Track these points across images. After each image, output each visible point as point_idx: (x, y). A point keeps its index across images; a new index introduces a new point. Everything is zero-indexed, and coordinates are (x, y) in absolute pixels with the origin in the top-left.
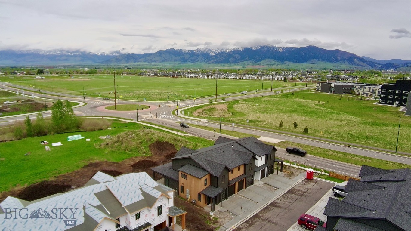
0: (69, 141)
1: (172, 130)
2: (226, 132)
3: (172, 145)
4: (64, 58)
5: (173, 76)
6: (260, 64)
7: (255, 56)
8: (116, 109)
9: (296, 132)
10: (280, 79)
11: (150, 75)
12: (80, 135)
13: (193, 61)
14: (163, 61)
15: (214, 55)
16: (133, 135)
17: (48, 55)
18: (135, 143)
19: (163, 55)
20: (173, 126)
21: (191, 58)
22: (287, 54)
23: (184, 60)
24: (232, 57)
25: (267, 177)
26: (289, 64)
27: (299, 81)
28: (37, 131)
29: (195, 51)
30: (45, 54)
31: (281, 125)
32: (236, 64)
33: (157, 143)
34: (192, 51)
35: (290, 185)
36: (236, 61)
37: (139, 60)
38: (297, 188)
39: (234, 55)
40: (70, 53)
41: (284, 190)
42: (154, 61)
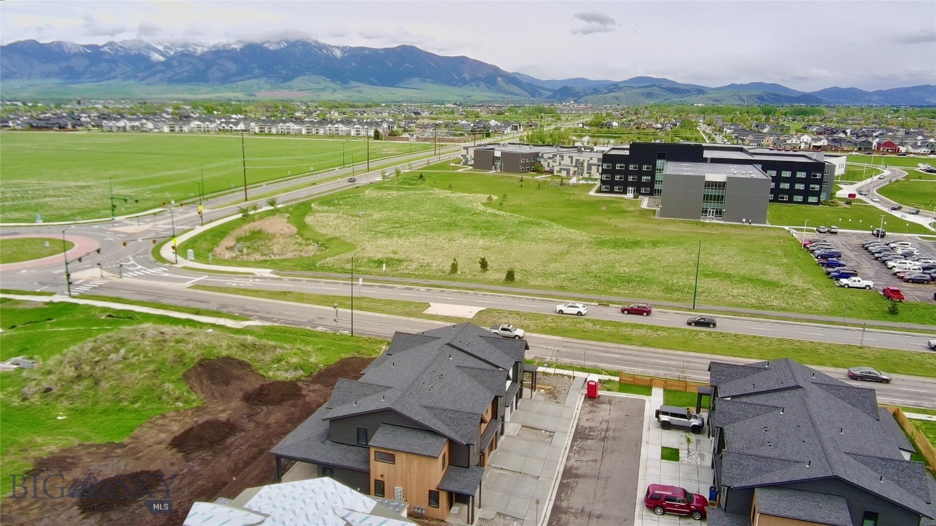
1: (198, 313)
3: (243, 365)
5: (62, 128)
6: (290, 88)
7: (275, 67)
10: (363, 133)
15: (162, 59)
16: (121, 351)
18: (137, 375)
20: (189, 300)
21: (92, 69)
22: (353, 64)
24: (215, 67)
26: (361, 89)
27: (407, 139)
29: (101, 47)
31: (454, 268)
32: (227, 85)
33: (201, 364)
34: (95, 48)
36: (226, 79)
39: (219, 61)
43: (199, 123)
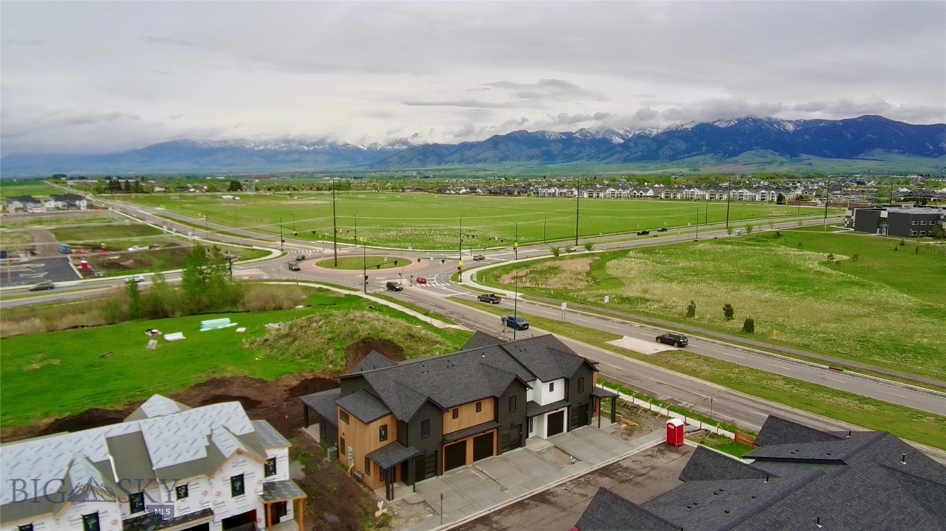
0: (202, 330)
1: (426, 314)
2: (547, 324)
3: (398, 349)
4: (295, 156)
5: (511, 194)
6: (734, 162)
7: (723, 144)
8: (336, 265)
9: (723, 330)
10: (768, 198)
11: (461, 192)
12: (227, 320)
13: (570, 158)
14: (502, 159)
15: (622, 141)
16: (321, 323)
17: (262, 150)
18: (318, 340)
19: (502, 147)
21: (565, 152)
22: (806, 137)
23: (549, 157)
24: (666, 146)
25: (568, 431)
26: (812, 161)
27: (815, 204)
28: (149, 308)
29: (574, 134)
30: (256, 149)
31: (691, 311)
32: (675, 162)
33: (365, 342)
34: (569, 135)
35: (616, 455)
36: (674, 157)
37: (448, 159)
38: (625, 464)
39: (671, 141)
40: (305, 145)
41: (591, 464)
42: (480, 161)
43: (613, 190)
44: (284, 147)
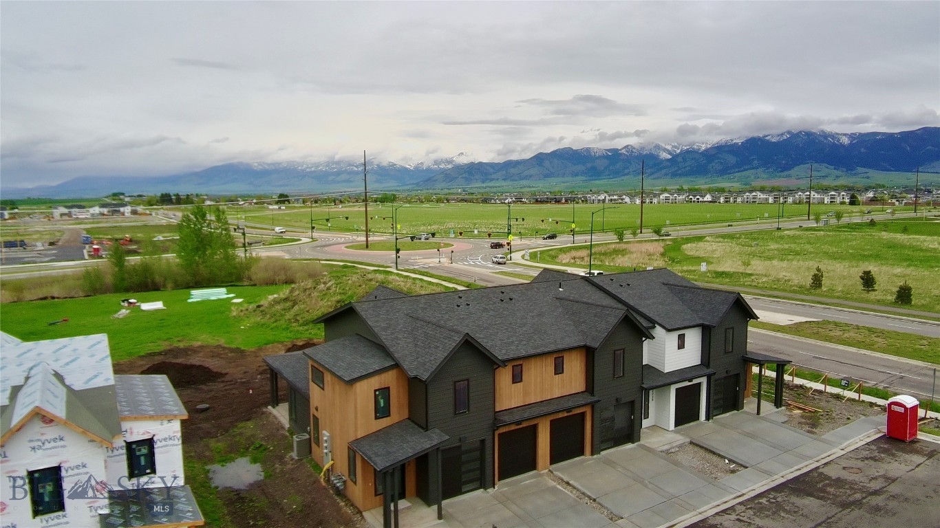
4: (344, 177)
6: (787, 176)
7: (775, 158)
13: (617, 173)
14: (547, 176)
15: (670, 157)
17: (314, 172)
19: (547, 164)
21: (611, 168)
22: (862, 150)
23: (594, 173)
24: (716, 161)
26: (869, 175)
29: (621, 150)
30: (308, 170)
32: (725, 177)
34: (615, 152)
36: (725, 171)
37: (493, 177)
39: (719, 155)
40: (353, 167)
42: (526, 178)
44: (334, 168)
